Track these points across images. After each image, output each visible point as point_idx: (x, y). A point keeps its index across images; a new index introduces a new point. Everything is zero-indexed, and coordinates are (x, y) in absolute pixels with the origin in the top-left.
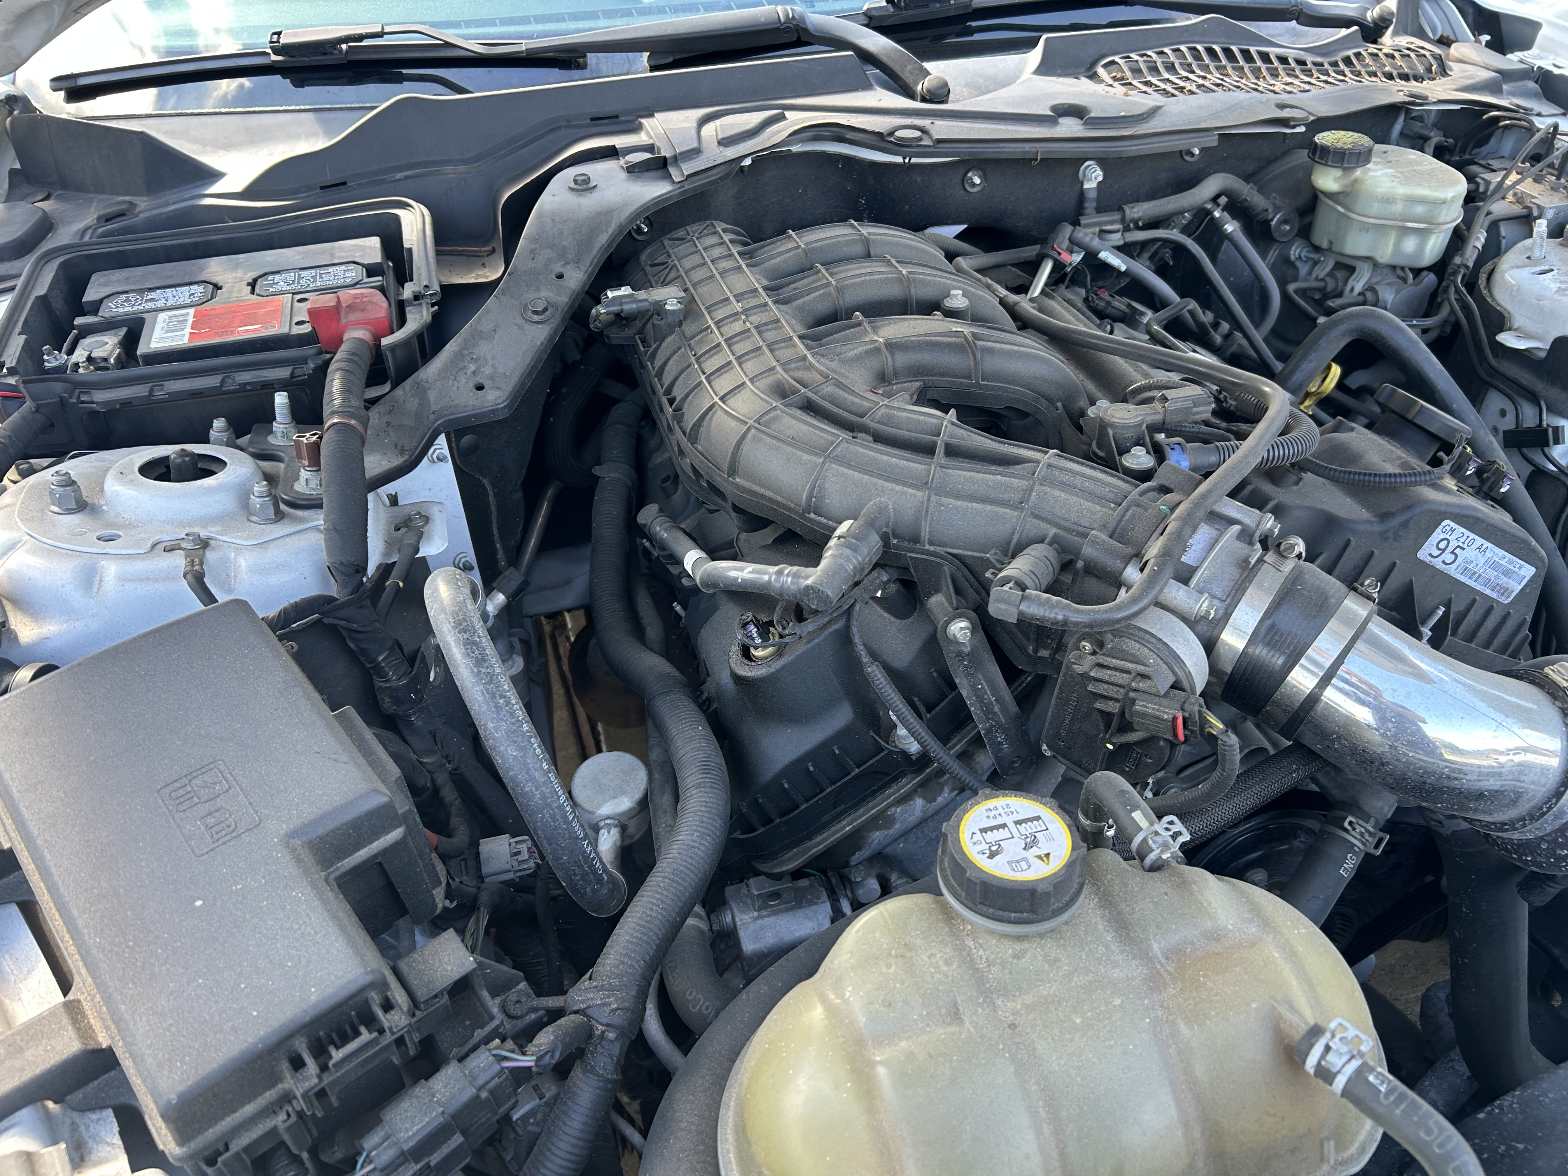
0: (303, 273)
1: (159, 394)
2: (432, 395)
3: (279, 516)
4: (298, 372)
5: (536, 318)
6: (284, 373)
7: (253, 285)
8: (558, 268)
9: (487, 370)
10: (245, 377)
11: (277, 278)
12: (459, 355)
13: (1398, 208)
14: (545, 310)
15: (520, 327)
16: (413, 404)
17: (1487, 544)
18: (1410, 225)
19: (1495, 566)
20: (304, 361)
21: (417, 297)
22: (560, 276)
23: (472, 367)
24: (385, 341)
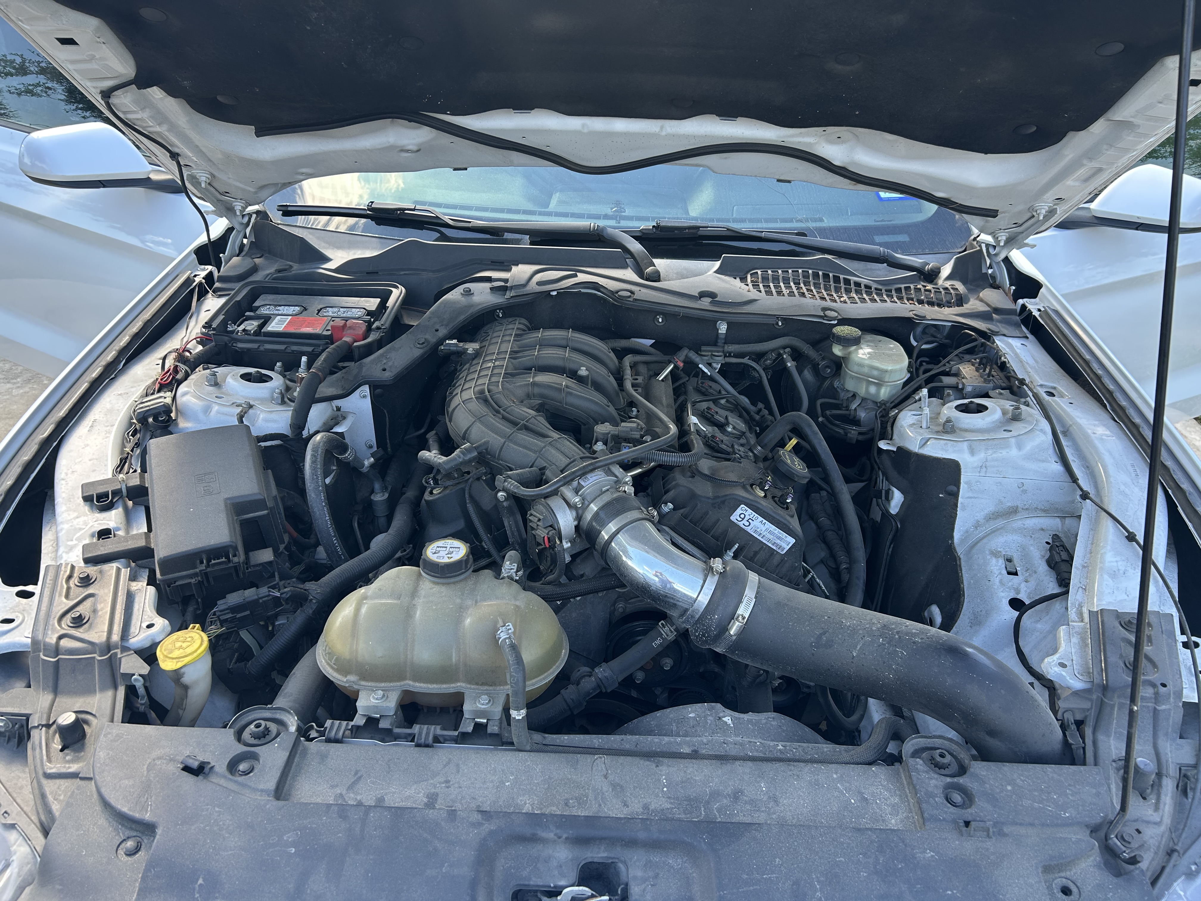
0: (341, 309)
1: (262, 348)
2: (364, 369)
3: (283, 402)
4: (316, 350)
5: (419, 346)
6: (309, 349)
7: (319, 311)
8: (437, 327)
9: (390, 364)
10: (295, 348)
11: (330, 309)
12: (382, 355)
13: (866, 370)
14: (423, 343)
15: (411, 348)
16: (355, 372)
17: (764, 521)
18: (870, 379)
19: (770, 532)
20: (319, 346)
21: (378, 328)
22: (437, 330)
23: (385, 361)
24: (355, 344)
